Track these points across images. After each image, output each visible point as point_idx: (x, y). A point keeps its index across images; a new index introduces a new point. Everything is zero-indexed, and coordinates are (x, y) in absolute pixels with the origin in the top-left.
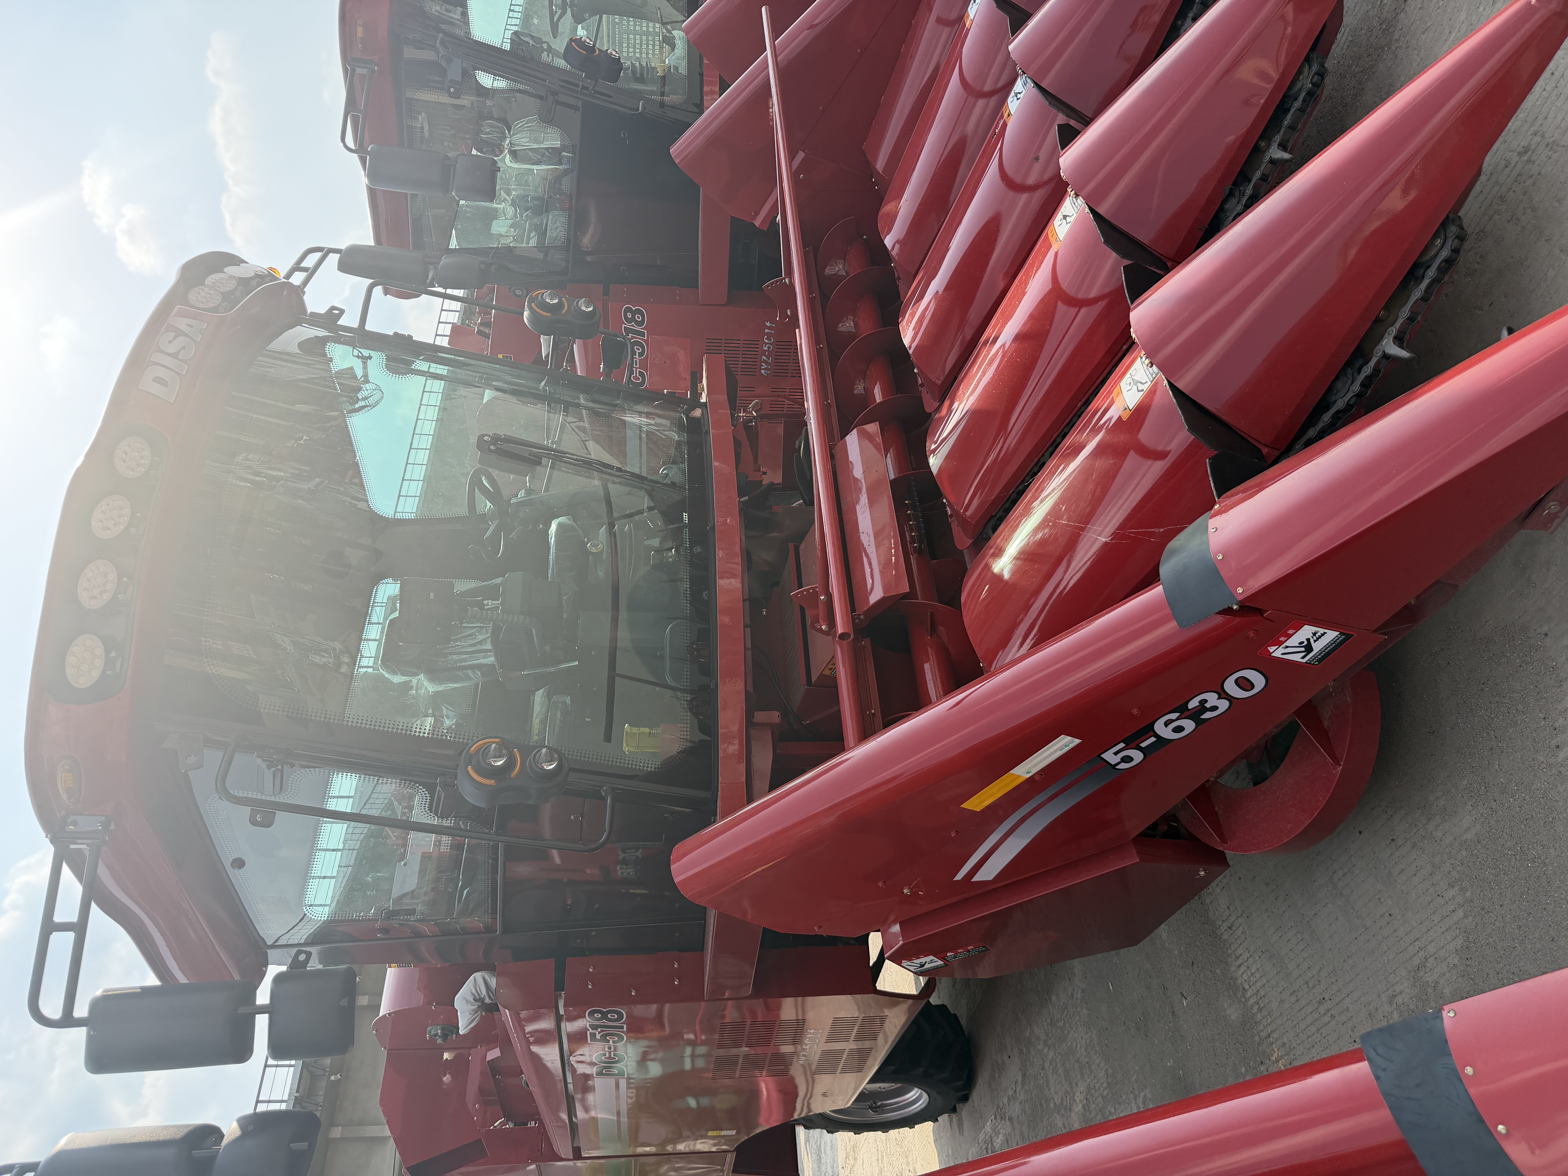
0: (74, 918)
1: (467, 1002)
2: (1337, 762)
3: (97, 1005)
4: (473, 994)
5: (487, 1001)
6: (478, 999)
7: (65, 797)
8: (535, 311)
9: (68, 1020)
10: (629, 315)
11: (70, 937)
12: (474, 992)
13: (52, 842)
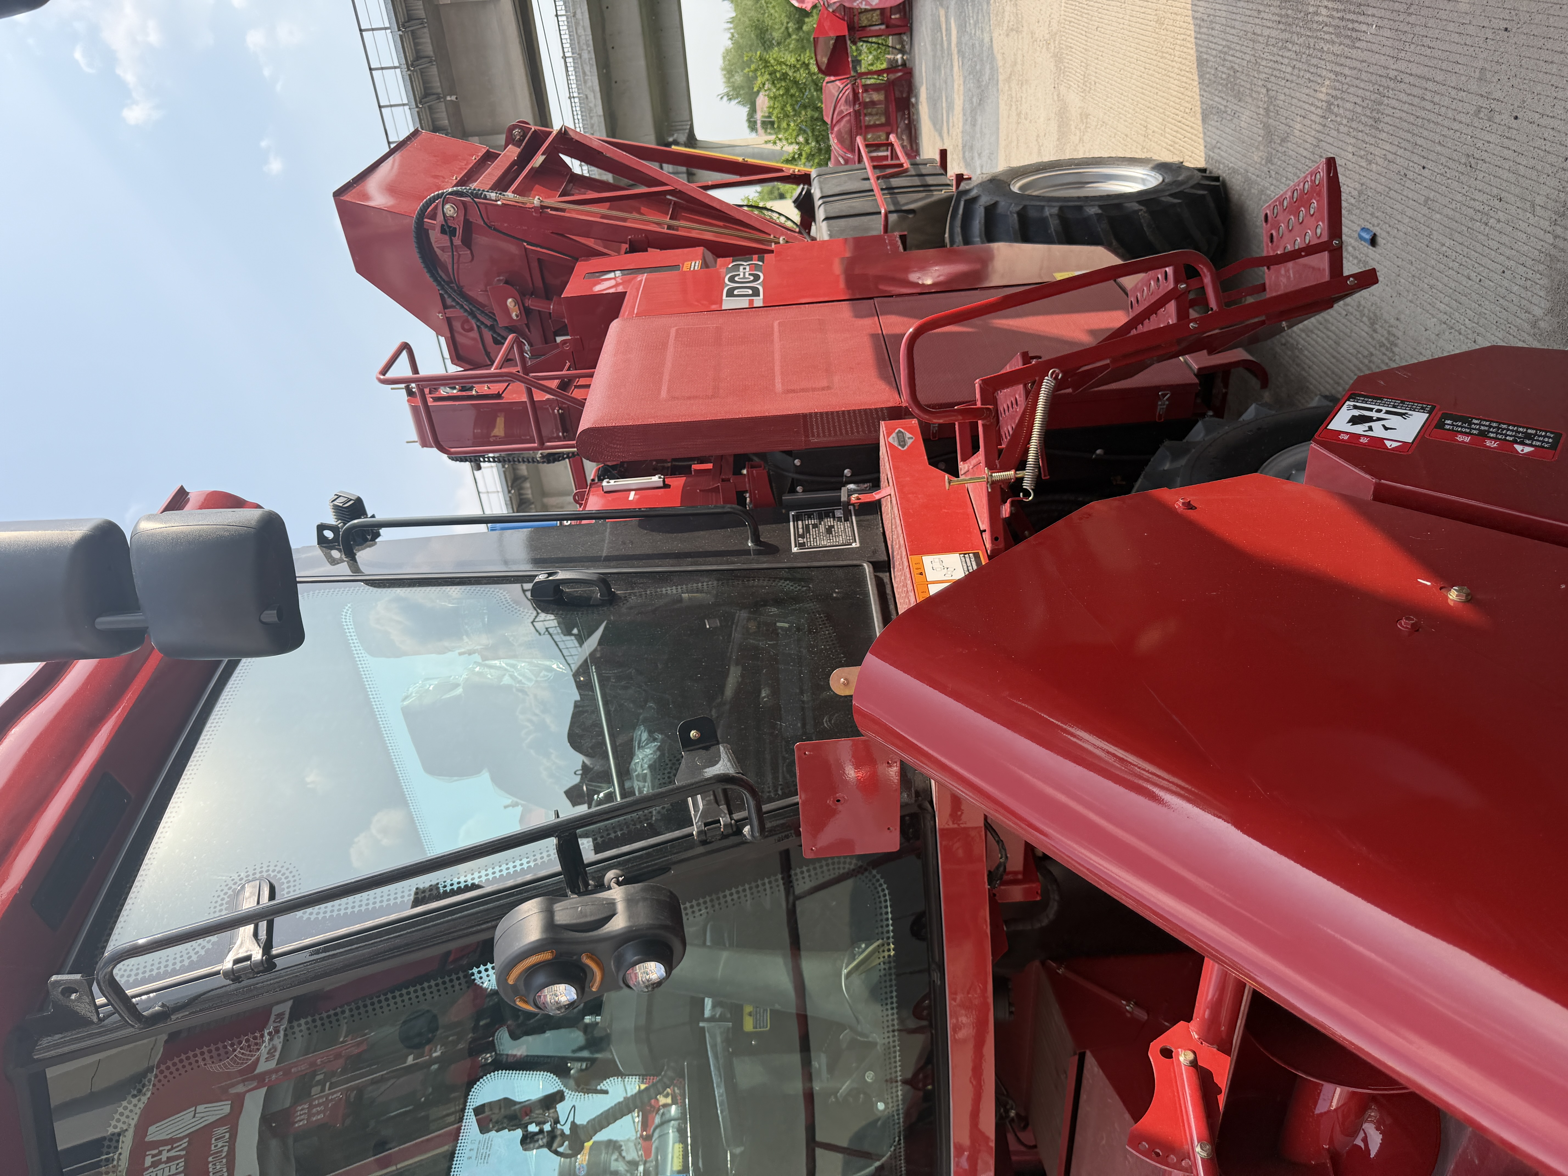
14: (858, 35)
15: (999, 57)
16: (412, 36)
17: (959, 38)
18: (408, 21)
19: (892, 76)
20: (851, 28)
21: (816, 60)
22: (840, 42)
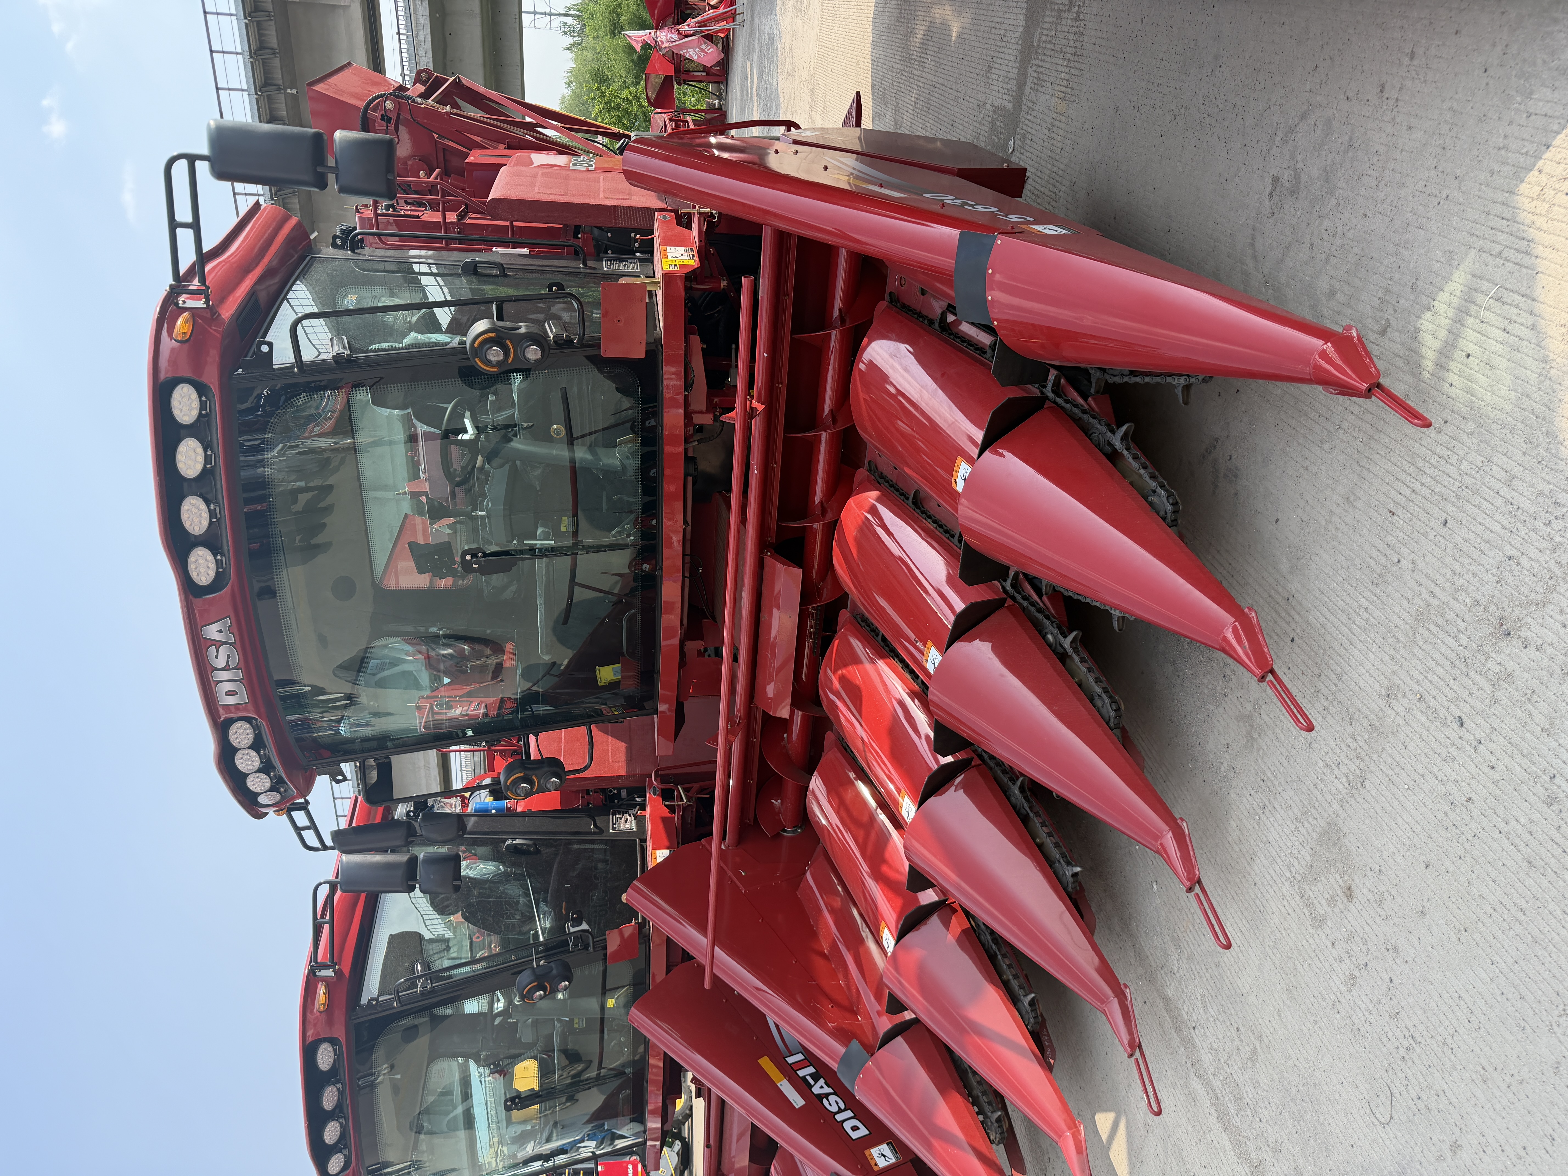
14: (683, 77)
15: (781, 95)
16: (258, 27)
17: (758, 84)
18: (255, 12)
19: (709, 116)
20: (678, 70)
21: (647, 95)
22: (668, 81)
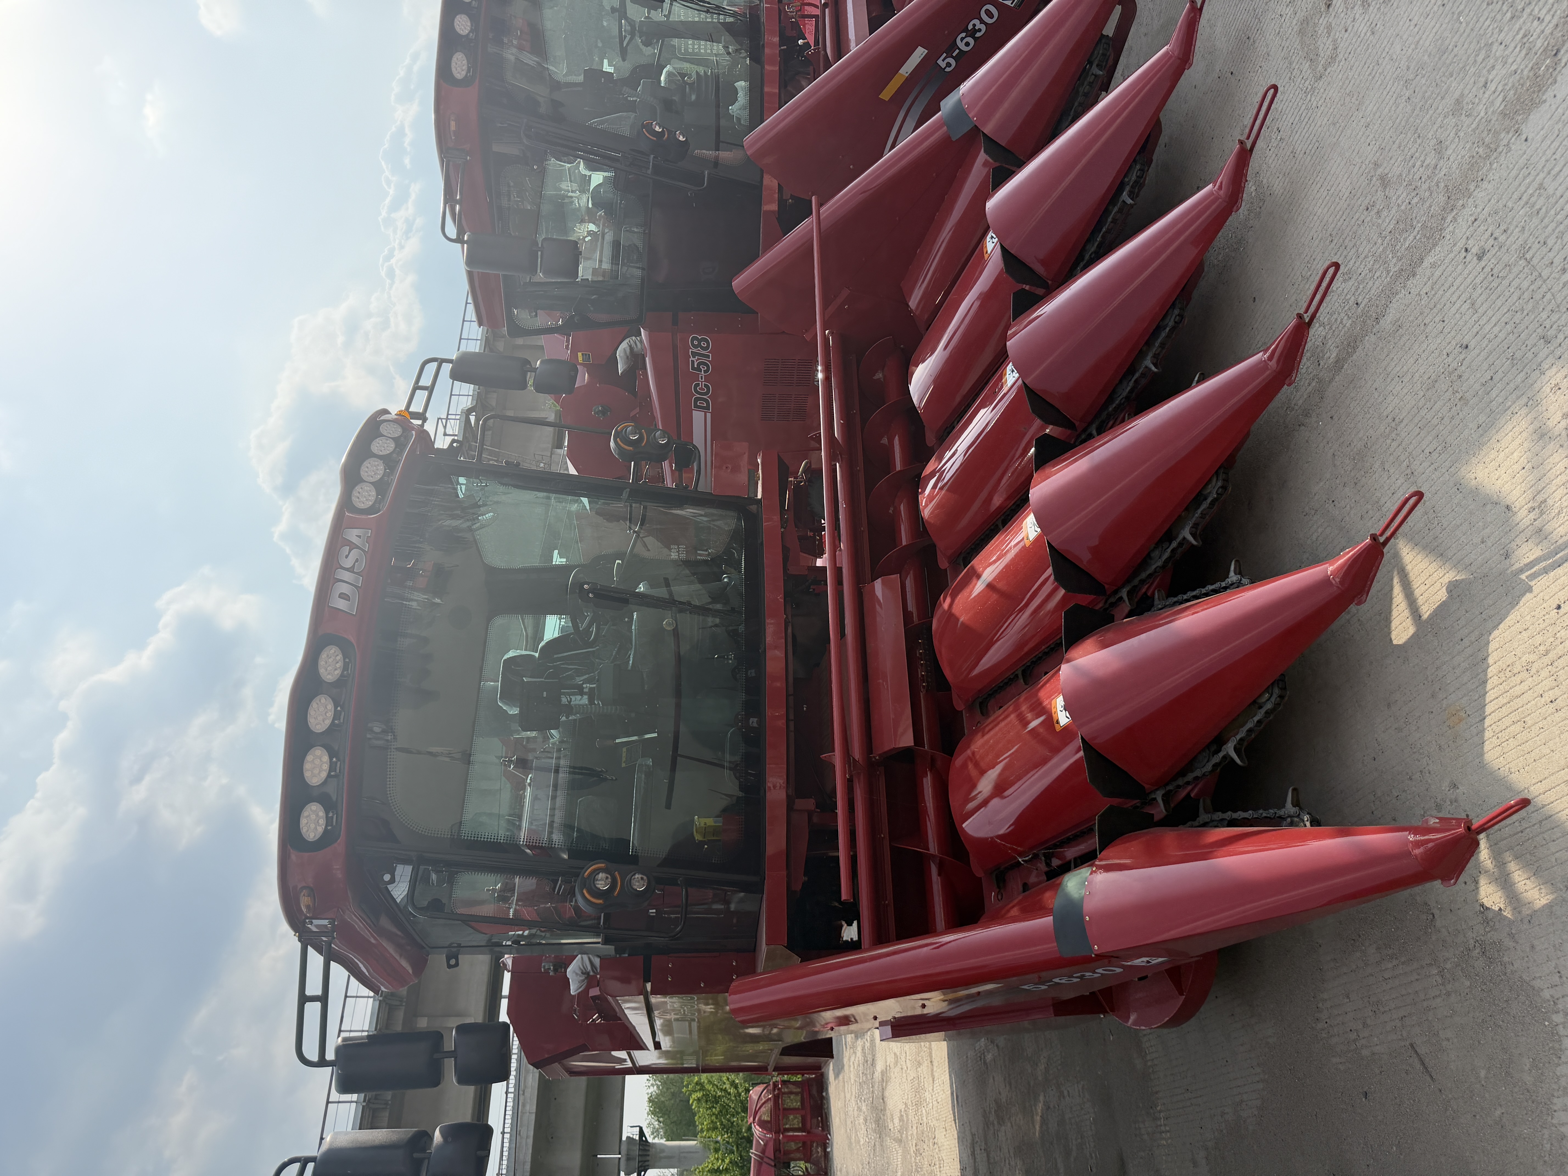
0: (319, 992)
1: (577, 974)
2: (1182, 994)
3: (338, 1050)
4: (580, 969)
5: (592, 973)
6: (585, 973)
7: (304, 910)
8: (620, 445)
9: (322, 1062)
10: (696, 343)
11: (318, 1005)
12: (582, 967)
13: (300, 940)
